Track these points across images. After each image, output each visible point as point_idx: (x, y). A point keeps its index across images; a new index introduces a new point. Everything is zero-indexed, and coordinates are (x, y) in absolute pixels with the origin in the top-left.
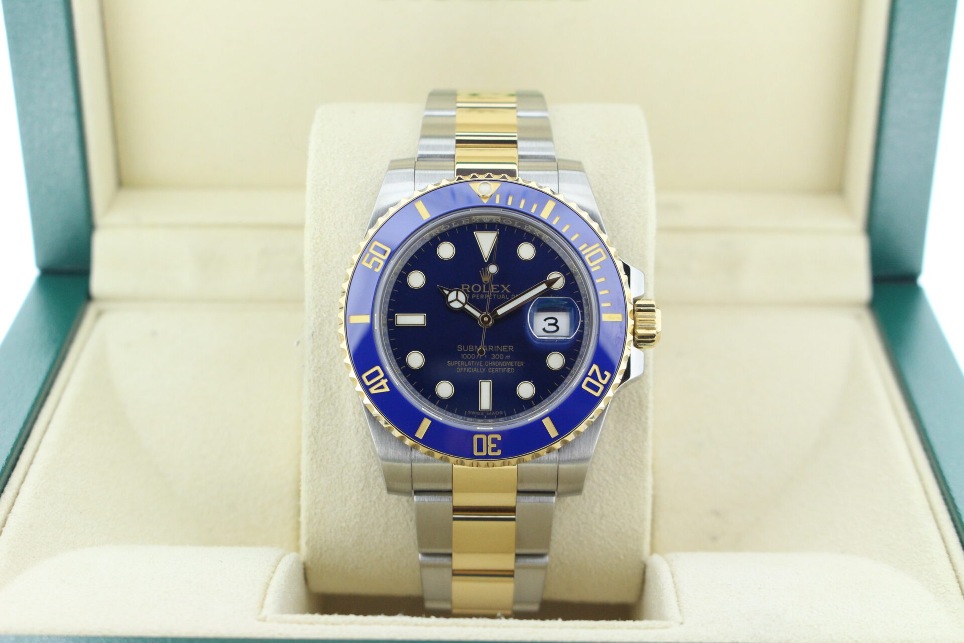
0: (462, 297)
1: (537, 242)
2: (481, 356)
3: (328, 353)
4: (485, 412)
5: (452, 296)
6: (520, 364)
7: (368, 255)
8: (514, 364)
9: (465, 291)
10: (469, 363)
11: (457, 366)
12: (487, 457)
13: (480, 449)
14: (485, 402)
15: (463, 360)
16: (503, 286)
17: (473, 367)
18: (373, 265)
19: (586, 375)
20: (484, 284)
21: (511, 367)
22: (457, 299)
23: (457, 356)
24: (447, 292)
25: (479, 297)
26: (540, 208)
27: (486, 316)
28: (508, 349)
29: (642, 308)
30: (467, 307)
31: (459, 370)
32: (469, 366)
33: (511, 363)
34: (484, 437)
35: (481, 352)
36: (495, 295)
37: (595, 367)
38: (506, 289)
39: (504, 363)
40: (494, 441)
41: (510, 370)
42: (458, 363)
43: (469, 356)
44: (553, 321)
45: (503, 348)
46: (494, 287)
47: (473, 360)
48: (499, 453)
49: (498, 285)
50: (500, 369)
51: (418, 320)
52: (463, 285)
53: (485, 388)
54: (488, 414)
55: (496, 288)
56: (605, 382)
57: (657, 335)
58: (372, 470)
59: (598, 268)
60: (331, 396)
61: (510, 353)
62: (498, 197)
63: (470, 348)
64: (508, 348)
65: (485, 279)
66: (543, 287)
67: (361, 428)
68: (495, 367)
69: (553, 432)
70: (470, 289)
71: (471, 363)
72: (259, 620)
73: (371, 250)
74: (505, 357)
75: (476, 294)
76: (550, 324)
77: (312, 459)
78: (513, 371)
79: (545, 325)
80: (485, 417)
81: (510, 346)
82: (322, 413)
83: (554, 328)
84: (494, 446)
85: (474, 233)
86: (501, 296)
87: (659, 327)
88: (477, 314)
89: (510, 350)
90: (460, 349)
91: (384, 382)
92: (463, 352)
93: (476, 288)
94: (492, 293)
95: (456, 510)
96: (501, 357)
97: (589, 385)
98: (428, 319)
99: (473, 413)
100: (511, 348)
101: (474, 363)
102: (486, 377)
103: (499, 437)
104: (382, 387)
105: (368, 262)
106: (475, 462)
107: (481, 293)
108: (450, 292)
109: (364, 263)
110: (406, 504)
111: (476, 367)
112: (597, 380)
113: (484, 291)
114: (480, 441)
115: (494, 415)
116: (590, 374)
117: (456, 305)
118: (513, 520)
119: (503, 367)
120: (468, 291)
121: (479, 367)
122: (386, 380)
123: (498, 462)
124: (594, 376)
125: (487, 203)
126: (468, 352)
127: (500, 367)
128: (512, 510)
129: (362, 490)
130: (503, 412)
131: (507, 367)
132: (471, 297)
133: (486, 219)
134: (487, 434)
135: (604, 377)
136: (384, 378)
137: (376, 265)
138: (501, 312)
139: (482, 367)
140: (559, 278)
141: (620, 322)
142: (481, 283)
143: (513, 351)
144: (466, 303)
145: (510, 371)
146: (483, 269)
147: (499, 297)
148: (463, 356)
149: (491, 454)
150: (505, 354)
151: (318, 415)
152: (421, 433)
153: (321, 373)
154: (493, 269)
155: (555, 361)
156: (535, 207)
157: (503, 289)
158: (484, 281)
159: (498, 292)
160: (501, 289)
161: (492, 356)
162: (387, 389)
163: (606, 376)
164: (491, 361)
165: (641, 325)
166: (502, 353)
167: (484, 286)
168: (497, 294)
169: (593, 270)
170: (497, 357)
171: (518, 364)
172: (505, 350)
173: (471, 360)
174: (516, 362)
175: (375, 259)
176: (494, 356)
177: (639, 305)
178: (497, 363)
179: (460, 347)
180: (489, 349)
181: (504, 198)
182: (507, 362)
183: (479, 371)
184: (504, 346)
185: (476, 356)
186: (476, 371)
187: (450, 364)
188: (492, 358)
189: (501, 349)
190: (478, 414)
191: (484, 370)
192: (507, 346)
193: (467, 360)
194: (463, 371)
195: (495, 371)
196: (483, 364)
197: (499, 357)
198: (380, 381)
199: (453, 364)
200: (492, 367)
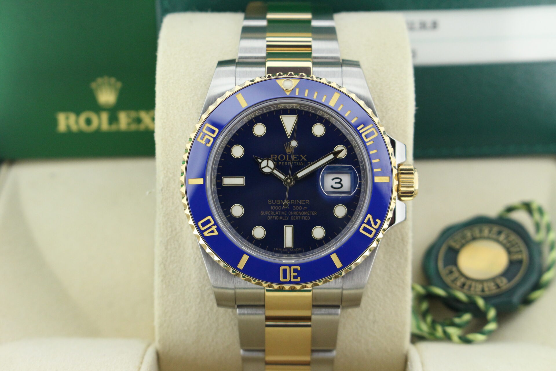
0: (271, 164)
1: (327, 123)
2: (285, 207)
3: (173, 203)
4: (289, 249)
5: (264, 164)
6: (314, 214)
7: (202, 134)
8: (310, 213)
9: (274, 159)
10: (277, 213)
11: (268, 215)
12: (290, 282)
13: (285, 277)
14: (288, 241)
15: (273, 211)
16: (301, 155)
17: (279, 216)
18: (205, 141)
19: (363, 222)
20: (288, 154)
21: (307, 216)
22: (267, 166)
23: (268, 208)
24: (260, 161)
25: (284, 164)
26: (329, 99)
27: (289, 178)
28: (305, 202)
29: (404, 172)
30: (275, 172)
31: (269, 218)
32: (277, 215)
33: (307, 213)
34: (288, 268)
35: (286, 205)
36: (295, 163)
37: (369, 216)
38: (303, 158)
39: (303, 213)
40: (295, 271)
41: (307, 218)
42: (269, 212)
43: (277, 208)
44: (338, 180)
45: (302, 202)
46: (295, 156)
47: (279, 211)
48: (299, 279)
49: (298, 155)
50: (299, 217)
51: (239, 181)
52: (272, 155)
53: (289, 231)
54: (290, 250)
55: (296, 158)
56: (376, 227)
57: (414, 191)
58: (206, 289)
59: (371, 142)
60: (176, 235)
61: (307, 205)
62: (297, 90)
63: (277, 202)
65: (289, 151)
66: (331, 157)
67: (197, 259)
68: (295, 215)
69: (338, 264)
70: (277, 158)
73: (204, 130)
74: (303, 208)
75: (281, 162)
76: (336, 183)
77: (162, 281)
78: (309, 218)
79: (333, 183)
80: (289, 252)
81: (306, 200)
82: (169, 247)
83: (339, 185)
84: (296, 274)
85: (280, 116)
86: (300, 164)
87: (416, 186)
88: (283, 177)
89: (307, 203)
90: (270, 203)
91: (214, 228)
92: (272, 205)
93: (282, 158)
94: (294, 161)
95: (268, 319)
96: (300, 208)
97: (365, 229)
98: (246, 181)
99: (280, 249)
100: (307, 201)
101: (280, 213)
102: (289, 223)
103: (299, 268)
105: (202, 139)
107: (285, 161)
108: (263, 161)
109: (199, 140)
110: (231, 313)
111: (282, 215)
112: (371, 226)
113: (288, 160)
114: (285, 271)
115: (295, 251)
116: (366, 221)
117: (267, 170)
118: (309, 326)
119: (301, 216)
120: (276, 160)
121: (284, 216)
122: (216, 227)
123: (298, 286)
124: (369, 223)
125: (289, 94)
126: (275, 205)
127: (299, 215)
128: (309, 319)
129: (199, 303)
130: (302, 249)
131: (305, 215)
132: (277, 164)
133: (289, 107)
134: (290, 265)
135: (376, 223)
136: (214, 225)
137: (207, 141)
138: (300, 175)
139: (286, 216)
140: (343, 149)
141: (388, 182)
142: (286, 154)
143: (309, 204)
144: (274, 169)
146: (286, 143)
147: (298, 164)
148: (272, 208)
149: (293, 280)
150: (303, 206)
151: (166, 249)
152: (241, 265)
153: (168, 218)
154: (294, 143)
156: (325, 97)
157: (302, 158)
158: (287, 152)
159: (298, 160)
160: (300, 158)
161: (293, 208)
162: (216, 233)
163: (377, 222)
164: (293, 211)
165: (403, 184)
166: (301, 205)
167: (288, 156)
169: (368, 144)
170: (297, 208)
171: (313, 213)
172: (303, 203)
173: (278, 210)
175: (207, 137)
176: (295, 208)
177: (402, 170)
178: (297, 213)
179: (270, 201)
180: (292, 202)
181: (302, 91)
182: (305, 212)
183: (284, 218)
184: (302, 200)
185: (282, 208)
186: (282, 218)
187: (262, 213)
188: (293, 209)
189: (300, 202)
190: (284, 250)
191: (288, 218)
192: (305, 200)
193: (275, 211)
194: (272, 219)
195: (295, 218)
196: (287, 213)
197: (299, 208)
198: (211, 227)
199: (264, 214)
200: (293, 216)
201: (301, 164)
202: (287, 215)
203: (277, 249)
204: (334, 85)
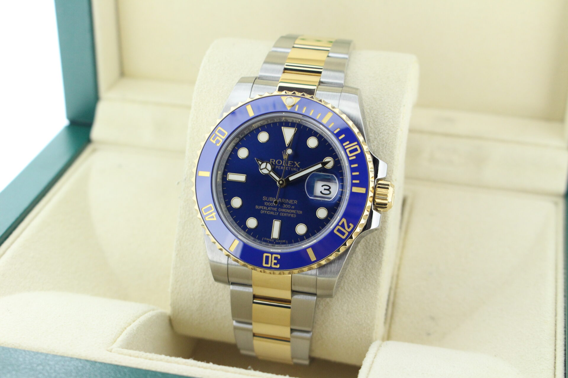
0: (269, 167)
1: (319, 138)
2: (276, 205)
4: (275, 239)
5: (263, 165)
6: (300, 213)
7: (214, 135)
8: (296, 212)
9: (272, 163)
10: (269, 208)
11: (261, 209)
12: (271, 268)
13: (267, 263)
14: (275, 233)
15: (266, 206)
16: (295, 162)
17: (271, 211)
18: (216, 141)
19: (338, 225)
21: (294, 214)
22: (265, 168)
23: (262, 203)
24: (260, 163)
25: (280, 168)
26: (322, 117)
27: (282, 180)
28: (293, 202)
29: (380, 186)
30: (272, 174)
31: (262, 212)
32: (268, 210)
33: (294, 211)
34: (270, 255)
35: (276, 202)
36: (290, 168)
37: (344, 220)
38: (297, 164)
39: (290, 211)
40: (276, 258)
42: (262, 207)
43: (269, 204)
44: (328, 188)
45: (291, 202)
46: (290, 163)
48: (278, 266)
49: (293, 162)
50: (287, 214)
51: (241, 178)
53: (277, 225)
54: (276, 241)
55: (291, 164)
56: (349, 230)
57: (388, 204)
59: (354, 157)
61: (295, 205)
62: (297, 107)
63: (270, 199)
65: (285, 157)
66: (320, 166)
68: (284, 212)
69: (313, 258)
70: (275, 162)
72: (108, 350)
73: (217, 133)
74: (291, 207)
75: (278, 166)
77: (177, 255)
78: (295, 216)
79: (322, 189)
80: (274, 243)
82: (186, 227)
83: (328, 192)
84: (276, 261)
85: (282, 127)
86: (294, 169)
87: (389, 199)
88: (278, 179)
89: (295, 203)
90: (264, 199)
91: (214, 214)
92: (266, 201)
93: (279, 162)
95: (255, 297)
96: (289, 207)
97: (339, 231)
98: (247, 178)
99: (268, 239)
100: (296, 202)
101: (272, 209)
102: (277, 218)
103: (279, 257)
104: (212, 217)
106: (262, 270)
107: (282, 165)
108: (262, 163)
109: (211, 140)
111: (273, 211)
112: (344, 228)
113: (283, 165)
114: (267, 257)
115: (280, 242)
116: (340, 224)
117: (265, 172)
118: (289, 308)
119: (289, 213)
121: (275, 211)
123: (277, 272)
124: (343, 226)
125: (290, 110)
126: (269, 202)
129: (204, 277)
130: (286, 241)
131: (292, 213)
132: (275, 167)
133: (290, 120)
134: (272, 253)
135: (349, 227)
136: (214, 212)
137: (218, 141)
138: (291, 178)
139: (276, 212)
140: (331, 161)
141: (364, 193)
142: (282, 160)
143: (297, 204)
144: (271, 171)
145: (293, 216)
146: (284, 151)
147: (292, 169)
148: (265, 203)
149: (273, 266)
150: (292, 205)
151: (183, 228)
152: (233, 248)
154: (289, 151)
155: (322, 213)
156: (319, 115)
158: (284, 158)
159: (292, 166)
160: (294, 164)
161: (283, 206)
162: (215, 219)
163: (350, 226)
164: (282, 208)
165: (378, 197)
166: (290, 204)
167: (284, 161)
168: (291, 167)
169: (351, 159)
170: (287, 206)
173: (270, 206)
174: (297, 211)
175: (218, 138)
176: (285, 206)
178: (286, 210)
179: (264, 197)
180: (282, 201)
181: (301, 108)
182: (292, 210)
183: (274, 213)
184: (291, 200)
186: (272, 214)
187: (257, 207)
189: (289, 201)
190: (271, 240)
191: (277, 213)
192: (293, 200)
193: (268, 206)
194: (264, 213)
195: (284, 215)
196: (277, 209)
197: (288, 206)
198: (212, 213)
199: (259, 207)
200: (282, 212)
202: (278, 211)
203: (265, 239)
204: (329, 106)
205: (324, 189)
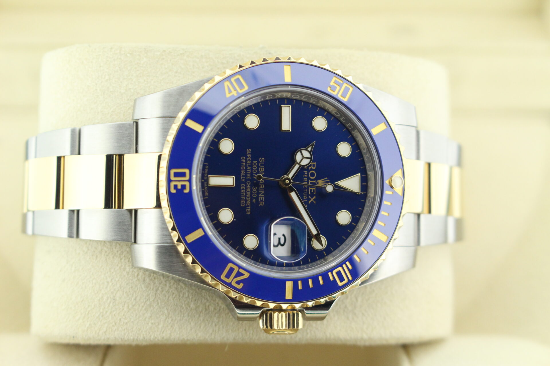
0: (305, 162)
1: (352, 227)
2: (255, 178)
4: (208, 181)
5: (306, 154)
6: (248, 211)
7: (342, 82)
8: (248, 206)
9: (310, 165)
10: (249, 168)
11: (247, 157)
12: (170, 181)
13: (176, 175)
14: (216, 181)
15: (252, 163)
16: (315, 197)
17: (246, 171)
18: (333, 86)
19: (240, 267)
20: (316, 182)
21: (246, 203)
23: (255, 158)
24: (309, 149)
25: (305, 177)
26: (381, 230)
27: (290, 182)
29: (296, 317)
30: (297, 167)
31: (243, 159)
32: (246, 168)
33: (249, 203)
34: (187, 178)
35: (260, 177)
36: (307, 190)
37: (247, 275)
38: (312, 200)
39: (248, 198)
40: (184, 187)
42: (249, 158)
43: (255, 168)
44: (282, 242)
45: (261, 197)
46: (314, 190)
47: (251, 171)
48: (173, 191)
49: (315, 193)
50: (244, 194)
51: (286, 125)
52: (315, 163)
53: (228, 181)
54: (206, 183)
55: (312, 191)
56: (234, 284)
59: (331, 278)
61: (258, 202)
62: (391, 193)
63: (262, 168)
64: (262, 201)
65: (320, 183)
66: (314, 232)
68: (246, 190)
69: (191, 238)
70: (312, 169)
71: (249, 169)
73: (345, 85)
74: (254, 198)
75: (308, 174)
76: (279, 239)
78: (243, 205)
80: (203, 181)
81: (263, 202)
84: (179, 187)
85: (359, 174)
88: (291, 175)
89: (260, 203)
90: (261, 160)
91: (234, 93)
92: (258, 162)
93: (312, 175)
94: (308, 188)
95: (121, 157)
96: (255, 195)
97: (232, 270)
98: (287, 132)
99: (206, 171)
100: (262, 204)
101: (249, 172)
102: (237, 181)
103: (187, 191)
104: (230, 91)
105: (336, 82)
107: (309, 179)
108: (310, 152)
109: (334, 79)
111: (246, 174)
112: (236, 277)
113: (310, 181)
114: (183, 175)
115: (204, 188)
116: (241, 271)
117: (298, 157)
119: (246, 197)
120: (310, 168)
121: (246, 176)
122: (236, 95)
123: (164, 190)
124: (239, 274)
125: (386, 183)
126: (258, 166)
127: (246, 194)
130: (207, 196)
131: (246, 201)
132: (306, 170)
133: (371, 184)
134: (190, 181)
135: (238, 283)
136: (238, 93)
137: (333, 89)
138: (293, 195)
139: (246, 178)
140: (322, 246)
141: (285, 297)
142: (316, 179)
143: (259, 205)
144: (301, 166)
145: (242, 203)
146: (329, 180)
147: (305, 194)
148: (255, 162)
149: (172, 184)
150: (257, 198)
152: (191, 124)
154: (330, 189)
155: (251, 242)
156: (383, 225)
157: (312, 198)
158: (319, 181)
160: (312, 196)
161: (255, 187)
164: (251, 186)
166: (258, 196)
167: (315, 181)
168: (308, 192)
169: (329, 274)
170: (255, 192)
171: (248, 210)
172: (260, 198)
173: (252, 169)
174: (250, 207)
175: (338, 88)
176: (255, 189)
177: (298, 314)
178: (249, 192)
179: (263, 160)
180: (261, 185)
181: (389, 198)
182: (250, 200)
184: (263, 197)
185: (255, 174)
186: (243, 173)
187: (249, 151)
188: (253, 187)
189: (261, 195)
190: (206, 175)
191: (243, 180)
193: (251, 166)
194: (242, 162)
195: (242, 189)
196: (248, 180)
197: (254, 193)
198: (235, 90)
199: (248, 153)
200: (246, 187)
201: (305, 197)
202: (246, 180)
205: (279, 237)
